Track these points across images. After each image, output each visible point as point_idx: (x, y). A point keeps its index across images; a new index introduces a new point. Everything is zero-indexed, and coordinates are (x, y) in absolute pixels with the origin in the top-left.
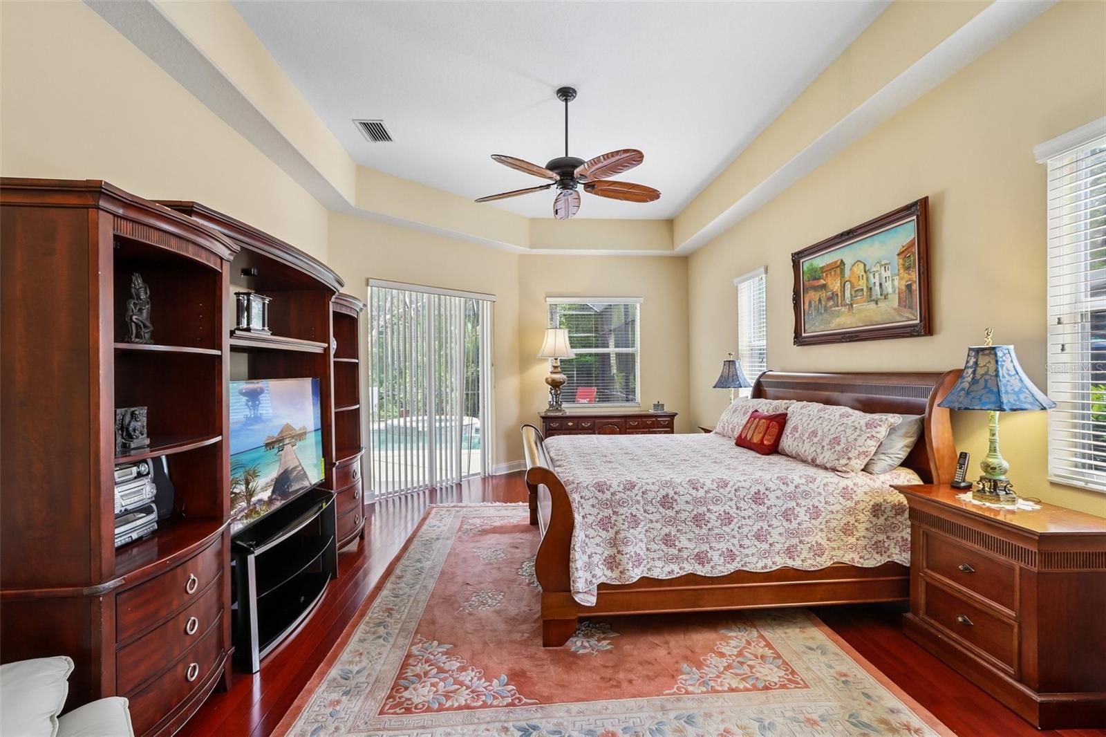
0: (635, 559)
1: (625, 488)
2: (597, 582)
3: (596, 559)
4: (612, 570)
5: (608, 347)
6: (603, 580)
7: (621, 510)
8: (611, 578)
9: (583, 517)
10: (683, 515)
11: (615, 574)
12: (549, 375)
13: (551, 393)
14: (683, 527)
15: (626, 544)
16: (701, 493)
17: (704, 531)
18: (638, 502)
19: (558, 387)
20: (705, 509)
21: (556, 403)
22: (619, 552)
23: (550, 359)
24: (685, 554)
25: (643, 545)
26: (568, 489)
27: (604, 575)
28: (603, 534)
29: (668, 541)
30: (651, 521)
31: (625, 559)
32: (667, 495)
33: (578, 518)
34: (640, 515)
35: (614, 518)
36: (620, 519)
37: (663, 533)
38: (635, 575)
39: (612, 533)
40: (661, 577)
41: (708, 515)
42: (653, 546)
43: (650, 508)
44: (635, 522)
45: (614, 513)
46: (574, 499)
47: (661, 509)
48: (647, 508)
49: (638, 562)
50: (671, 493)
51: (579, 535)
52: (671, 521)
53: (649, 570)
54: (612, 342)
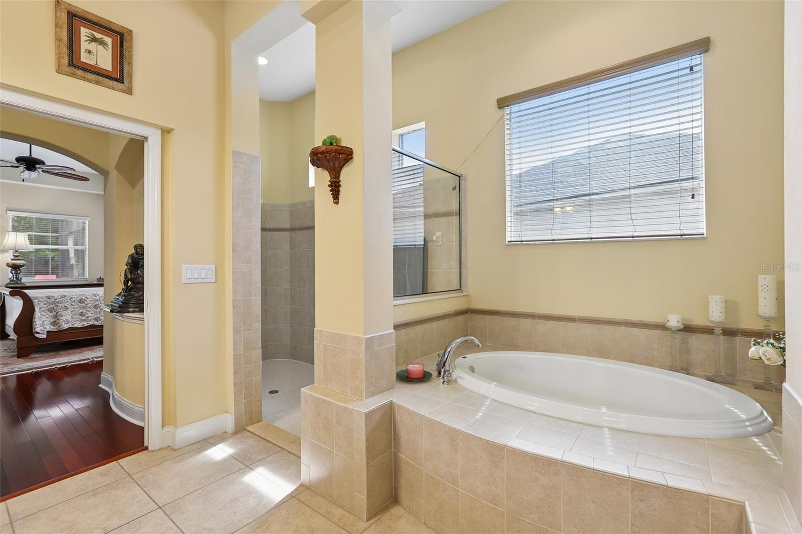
0: (65, 321)
1: (61, 297)
2: (46, 330)
3: (46, 323)
4: (54, 326)
5: (67, 245)
6: (50, 330)
7: (59, 305)
8: (54, 329)
9: (40, 308)
10: (89, 305)
11: (56, 327)
12: (10, 261)
13: (12, 273)
14: (89, 309)
15: (61, 317)
16: (98, 297)
17: (99, 310)
18: (68, 302)
19: (19, 268)
20: (99, 303)
21: (16, 278)
22: (58, 319)
23: (12, 251)
24: (90, 318)
25: (70, 316)
26: (32, 299)
27: (49, 328)
28: (50, 314)
29: (82, 314)
30: (74, 308)
31: (61, 322)
32: (82, 299)
33: (37, 309)
34: (69, 306)
35: (56, 308)
36: (59, 308)
37: (79, 312)
38: (66, 326)
39: (54, 313)
40: (80, 327)
41: (101, 304)
42: (75, 317)
43: (74, 304)
44: (66, 308)
45: (56, 306)
46: (35, 302)
47: (79, 304)
48: (72, 304)
49: (67, 322)
50: (84, 298)
51: (37, 314)
52: (83, 308)
53: (73, 325)
54: (71, 242)
